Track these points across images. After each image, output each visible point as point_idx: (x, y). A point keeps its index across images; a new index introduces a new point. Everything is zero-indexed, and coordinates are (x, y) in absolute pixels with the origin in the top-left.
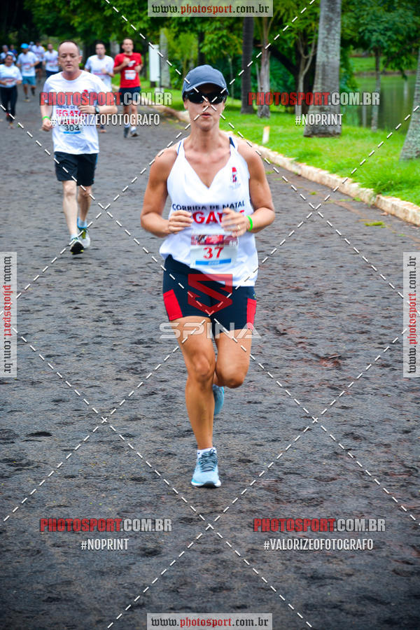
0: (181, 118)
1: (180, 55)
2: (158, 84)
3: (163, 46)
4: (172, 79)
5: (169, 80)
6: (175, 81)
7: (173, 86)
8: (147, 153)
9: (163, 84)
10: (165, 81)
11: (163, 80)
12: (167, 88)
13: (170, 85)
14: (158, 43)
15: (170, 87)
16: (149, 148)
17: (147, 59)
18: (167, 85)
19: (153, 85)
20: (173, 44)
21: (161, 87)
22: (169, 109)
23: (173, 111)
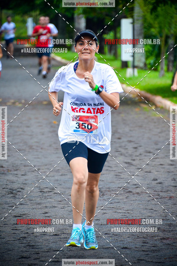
0: (158, 104)
1: (158, 30)
2: (130, 64)
3: (138, 20)
4: (147, 58)
5: (143, 59)
6: (151, 60)
7: (149, 66)
8: (118, 145)
9: (136, 64)
10: (140, 61)
11: (136, 59)
12: (141, 68)
13: (145, 65)
14: (132, 17)
15: (145, 67)
16: (119, 139)
17: (118, 35)
18: (142, 65)
19: (125, 65)
20: (149, 17)
21: (134, 67)
22: (143, 93)
23: (149, 95)
